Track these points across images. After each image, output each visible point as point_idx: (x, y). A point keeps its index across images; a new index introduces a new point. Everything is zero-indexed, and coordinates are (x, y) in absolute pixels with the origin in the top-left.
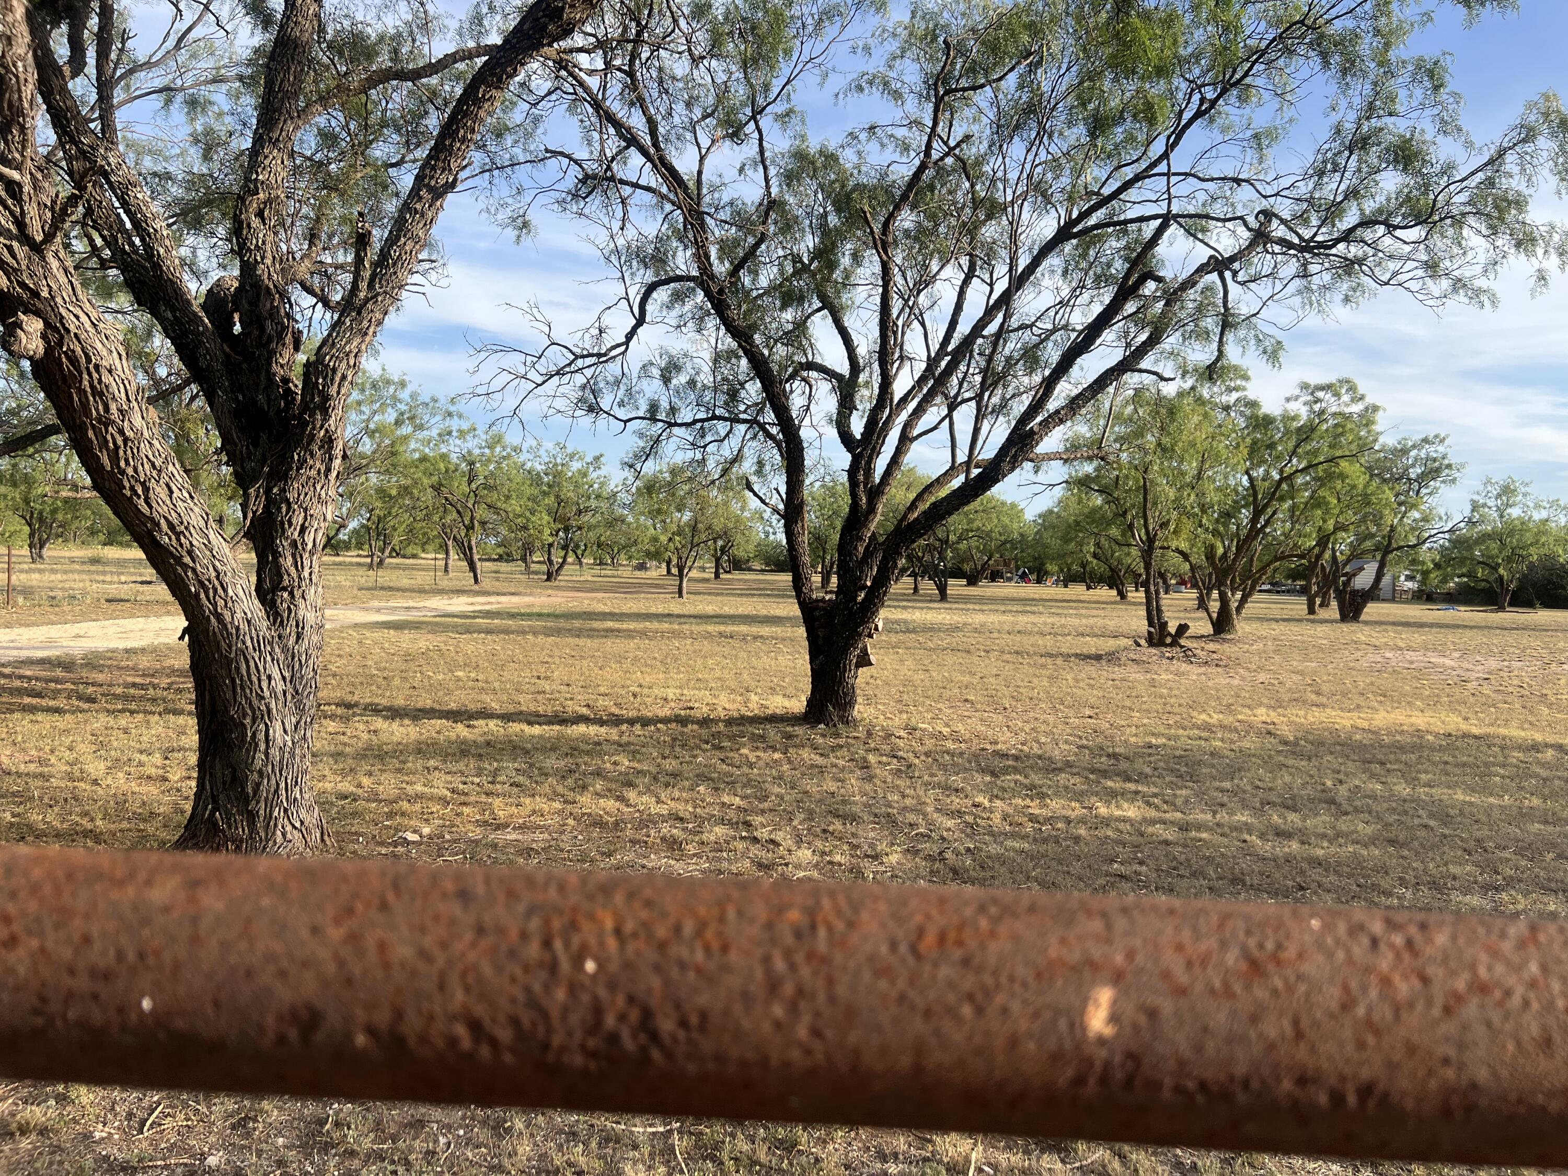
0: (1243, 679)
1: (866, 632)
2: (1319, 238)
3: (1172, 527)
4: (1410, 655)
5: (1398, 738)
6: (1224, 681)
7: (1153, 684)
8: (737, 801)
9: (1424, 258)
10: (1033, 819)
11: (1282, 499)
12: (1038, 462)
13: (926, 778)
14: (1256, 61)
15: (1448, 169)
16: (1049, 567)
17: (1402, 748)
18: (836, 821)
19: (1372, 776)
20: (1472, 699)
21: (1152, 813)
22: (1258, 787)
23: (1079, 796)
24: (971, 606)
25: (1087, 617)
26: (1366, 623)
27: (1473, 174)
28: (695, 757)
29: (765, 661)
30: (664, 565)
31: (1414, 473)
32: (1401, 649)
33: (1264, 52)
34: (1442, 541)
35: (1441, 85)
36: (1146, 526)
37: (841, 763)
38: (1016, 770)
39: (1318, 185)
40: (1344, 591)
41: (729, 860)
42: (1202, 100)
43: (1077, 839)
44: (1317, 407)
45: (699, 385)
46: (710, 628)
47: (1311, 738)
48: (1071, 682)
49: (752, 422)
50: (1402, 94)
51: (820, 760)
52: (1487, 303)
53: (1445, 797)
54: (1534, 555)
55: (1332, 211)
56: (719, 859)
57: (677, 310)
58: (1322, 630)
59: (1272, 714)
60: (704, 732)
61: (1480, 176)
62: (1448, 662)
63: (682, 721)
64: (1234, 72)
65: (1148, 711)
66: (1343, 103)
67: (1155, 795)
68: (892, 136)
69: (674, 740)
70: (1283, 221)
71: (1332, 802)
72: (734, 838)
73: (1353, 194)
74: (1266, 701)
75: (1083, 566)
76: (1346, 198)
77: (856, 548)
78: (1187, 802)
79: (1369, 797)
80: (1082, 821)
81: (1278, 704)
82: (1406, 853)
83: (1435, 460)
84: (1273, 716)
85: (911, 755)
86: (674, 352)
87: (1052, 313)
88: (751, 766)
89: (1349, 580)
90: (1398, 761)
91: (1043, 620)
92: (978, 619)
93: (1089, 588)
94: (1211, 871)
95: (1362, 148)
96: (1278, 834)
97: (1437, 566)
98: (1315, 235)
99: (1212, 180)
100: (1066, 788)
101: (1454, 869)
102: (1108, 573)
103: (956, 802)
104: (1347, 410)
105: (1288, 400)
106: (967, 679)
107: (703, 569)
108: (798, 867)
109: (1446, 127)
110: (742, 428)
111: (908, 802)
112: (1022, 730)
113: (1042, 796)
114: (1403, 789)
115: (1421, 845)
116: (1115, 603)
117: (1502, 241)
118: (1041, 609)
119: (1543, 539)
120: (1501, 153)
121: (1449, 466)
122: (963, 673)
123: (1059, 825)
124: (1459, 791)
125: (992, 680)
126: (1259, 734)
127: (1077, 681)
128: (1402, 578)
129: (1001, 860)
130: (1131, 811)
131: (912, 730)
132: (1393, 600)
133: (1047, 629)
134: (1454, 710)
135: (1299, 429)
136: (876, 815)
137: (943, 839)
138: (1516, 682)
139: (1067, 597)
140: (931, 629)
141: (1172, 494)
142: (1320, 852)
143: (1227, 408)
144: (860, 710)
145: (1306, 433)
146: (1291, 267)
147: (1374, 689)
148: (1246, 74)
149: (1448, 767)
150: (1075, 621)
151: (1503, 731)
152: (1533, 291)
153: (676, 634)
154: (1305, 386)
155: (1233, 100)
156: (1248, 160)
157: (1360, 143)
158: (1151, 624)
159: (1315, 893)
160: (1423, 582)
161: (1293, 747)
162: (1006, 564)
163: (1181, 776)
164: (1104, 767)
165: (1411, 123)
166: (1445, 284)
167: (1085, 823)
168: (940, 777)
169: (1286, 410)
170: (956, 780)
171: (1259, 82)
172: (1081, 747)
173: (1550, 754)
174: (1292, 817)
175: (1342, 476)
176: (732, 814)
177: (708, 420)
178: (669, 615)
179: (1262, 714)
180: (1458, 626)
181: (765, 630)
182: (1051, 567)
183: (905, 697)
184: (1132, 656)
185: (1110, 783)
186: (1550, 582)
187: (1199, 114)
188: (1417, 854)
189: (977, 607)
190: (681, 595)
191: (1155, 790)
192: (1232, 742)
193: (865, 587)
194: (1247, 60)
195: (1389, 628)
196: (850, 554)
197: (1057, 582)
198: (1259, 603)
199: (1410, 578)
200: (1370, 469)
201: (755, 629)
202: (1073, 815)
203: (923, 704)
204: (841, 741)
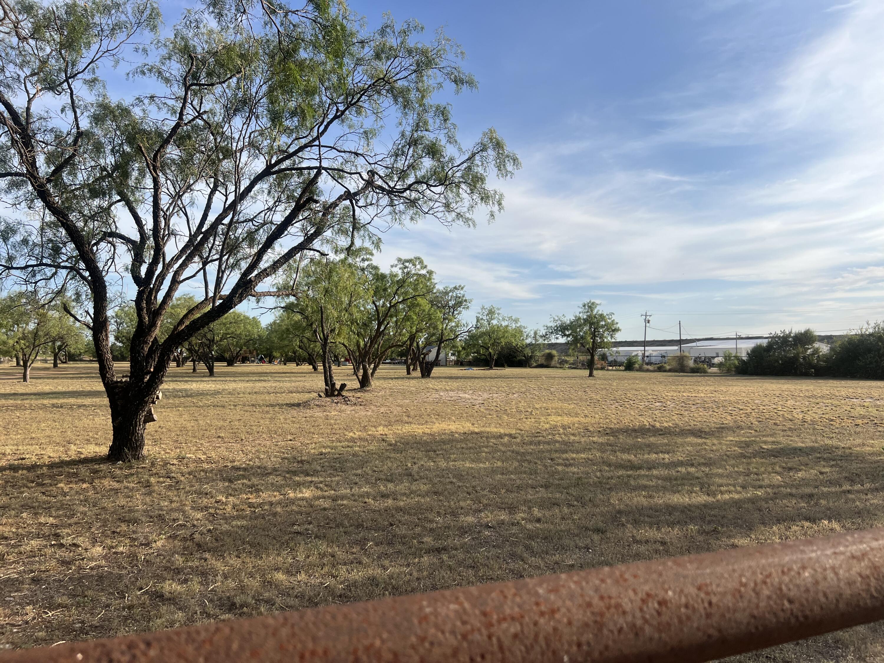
0: (373, 411)
1: (151, 400)
2: (398, 187)
3: (337, 332)
4: (451, 394)
5: (443, 437)
6: (363, 413)
7: (327, 418)
8: (51, 520)
9: (444, 201)
10: (251, 505)
11: (391, 316)
12: (259, 296)
13: (188, 488)
14: (363, 94)
15: (451, 160)
16: (275, 354)
17: (444, 442)
18: (123, 525)
19: (430, 458)
20: (476, 414)
21: (320, 493)
22: (375, 471)
23: (278, 488)
24: (228, 379)
25: (295, 382)
26: (433, 378)
27: (462, 163)
28: (22, 493)
29: (86, 422)
30: (15, 360)
31: (451, 303)
32: (447, 390)
33: (366, 90)
34: (465, 336)
35: (447, 119)
36: (323, 331)
37: (132, 485)
38: (244, 477)
39: (396, 161)
40: (423, 362)
41: (40, 562)
42: (337, 110)
43: (275, 514)
44: (406, 271)
45: (31, 243)
46: (46, 402)
47: (403, 441)
48: (282, 420)
49: (71, 269)
50: (431, 121)
51: (116, 485)
52: (471, 225)
53: (461, 466)
54: (503, 341)
55: (403, 175)
56: (32, 563)
57: (14, 193)
58: (413, 382)
59: (385, 429)
60: (31, 475)
61: (465, 165)
62: (467, 396)
63: (13, 468)
64: (353, 98)
65: (322, 434)
66: (404, 122)
67: (321, 482)
68: (165, 103)
69: (7, 482)
70: (381, 177)
71: (410, 475)
72: (46, 546)
73: (412, 167)
74: (383, 422)
75: (294, 353)
76: (408, 168)
77: (143, 348)
78: (338, 483)
79: (427, 470)
80: (279, 503)
81: (389, 424)
82: (441, 498)
83: (459, 297)
84: (386, 431)
85: (179, 475)
86: (10, 221)
87: (263, 214)
88: (65, 494)
89: (425, 356)
90: (442, 449)
91: (270, 384)
92: (231, 386)
93: (298, 365)
94: (346, 522)
95: (415, 145)
96: (382, 496)
97: (464, 348)
98: (395, 185)
99: (344, 152)
100: (272, 484)
101: (462, 504)
102: (307, 356)
103: (205, 501)
104: (420, 272)
105: (392, 266)
106: (221, 423)
107: (45, 361)
108: (92, 559)
109: (451, 140)
110: (64, 272)
111: (174, 505)
112: (250, 452)
113: (258, 491)
114: (443, 464)
115: (449, 493)
116: (311, 373)
117: (476, 196)
118: (270, 378)
119: (506, 335)
120: (474, 155)
121: (466, 301)
122: (219, 419)
123: (266, 507)
124: (467, 462)
125: (237, 423)
126: (378, 441)
127: (286, 419)
128: (450, 355)
129: (228, 533)
130: (307, 493)
131: (181, 459)
132: (446, 366)
133: (272, 390)
134: (468, 420)
135: (398, 281)
136: (151, 517)
137: (194, 526)
138: (495, 404)
139: (285, 371)
140: (202, 394)
141: (336, 315)
142: (402, 504)
143: (363, 270)
144: (148, 449)
145: (401, 283)
146: (385, 200)
147: (434, 412)
148: (358, 101)
149: (464, 450)
150: (288, 385)
151: (488, 429)
152: (489, 221)
153: (17, 408)
154: (399, 260)
155: (353, 112)
156: (362, 143)
157: (414, 142)
158: (327, 384)
159: (398, 526)
160: (459, 356)
161: (394, 447)
162: (251, 353)
163: (336, 470)
164: (294, 469)
165: (435, 136)
166: (454, 214)
167: (280, 504)
168: (197, 486)
169: (391, 272)
170: (206, 487)
171: (366, 105)
172: (283, 459)
173: (506, 439)
174: (390, 486)
175: (418, 305)
176: (46, 530)
177: (37, 265)
178: (15, 394)
179: (381, 430)
180: (472, 378)
181: (88, 401)
182: (276, 354)
183: (180, 438)
184: (317, 403)
185: (297, 478)
186: (510, 355)
187: (336, 117)
188: (446, 498)
189: (232, 379)
190: (25, 379)
191: (321, 479)
192: (365, 447)
193: (149, 372)
194: (359, 93)
195: (443, 380)
196: (139, 353)
197: (280, 363)
198: (383, 370)
199: (453, 354)
200: (431, 302)
201: (80, 401)
202: (273, 499)
203: (191, 441)
204: (133, 471)
